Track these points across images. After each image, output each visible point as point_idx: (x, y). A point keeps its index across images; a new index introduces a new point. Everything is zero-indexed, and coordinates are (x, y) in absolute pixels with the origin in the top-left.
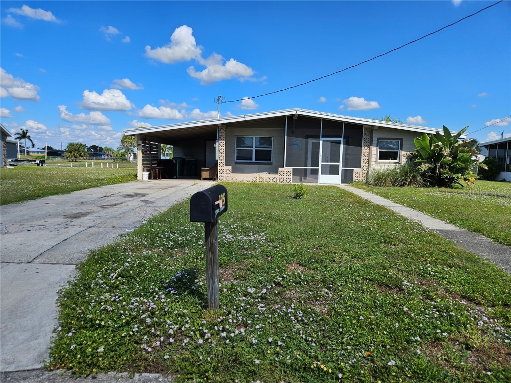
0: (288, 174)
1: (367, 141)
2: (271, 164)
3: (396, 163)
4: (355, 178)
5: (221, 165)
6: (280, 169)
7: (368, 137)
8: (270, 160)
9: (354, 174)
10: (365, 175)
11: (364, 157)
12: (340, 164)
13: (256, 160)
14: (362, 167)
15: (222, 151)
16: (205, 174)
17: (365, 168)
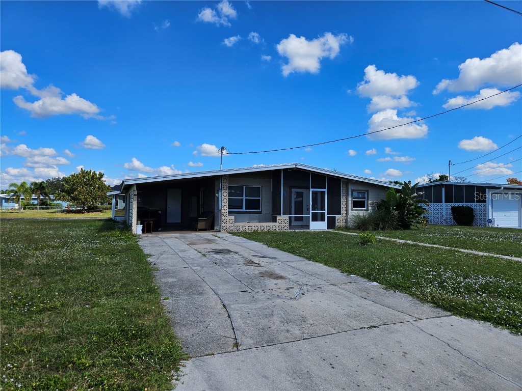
0: (286, 221)
1: (344, 191)
2: (261, 213)
3: (365, 210)
4: (337, 224)
5: (225, 214)
6: (278, 218)
7: (345, 189)
8: (259, 209)
9: (336, 220)
10: (344, 221)
11: (343, 206)
12: (326, 211)
13: (246, 209)
14: (342, 214)
15: (225, 201)
16: (201, 225)
17: (344, 215)
